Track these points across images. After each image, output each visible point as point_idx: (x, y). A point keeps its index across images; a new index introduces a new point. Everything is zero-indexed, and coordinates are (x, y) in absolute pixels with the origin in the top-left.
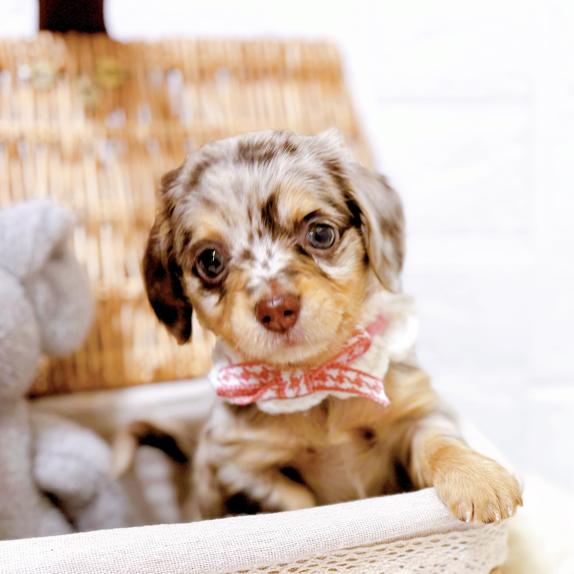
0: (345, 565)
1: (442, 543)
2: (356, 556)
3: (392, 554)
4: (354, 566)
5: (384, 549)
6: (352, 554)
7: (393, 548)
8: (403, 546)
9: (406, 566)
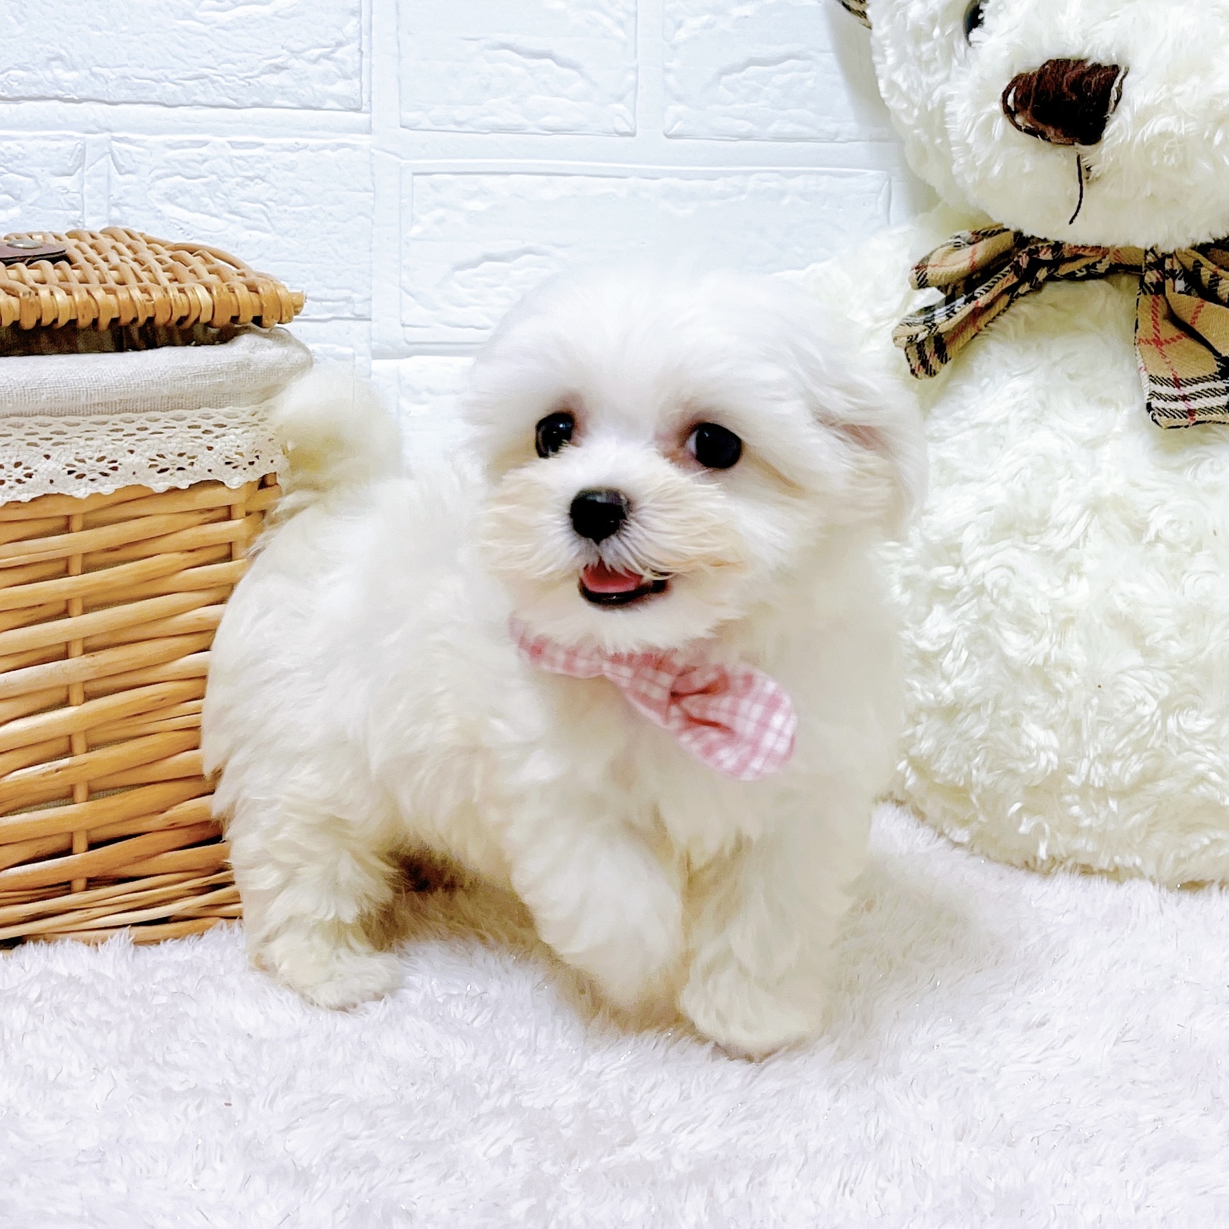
0: (51, 439)
1: (188, 422)
2: (65, 428)
3: (117, 430)
4: (63, 444)
5: (105, 423)
6: (58, 423)
7: (118, 422)
8: (133, 422)
9: (138, 451)
